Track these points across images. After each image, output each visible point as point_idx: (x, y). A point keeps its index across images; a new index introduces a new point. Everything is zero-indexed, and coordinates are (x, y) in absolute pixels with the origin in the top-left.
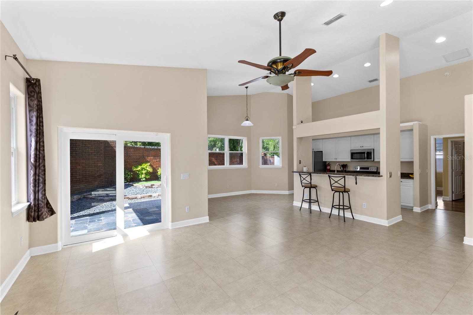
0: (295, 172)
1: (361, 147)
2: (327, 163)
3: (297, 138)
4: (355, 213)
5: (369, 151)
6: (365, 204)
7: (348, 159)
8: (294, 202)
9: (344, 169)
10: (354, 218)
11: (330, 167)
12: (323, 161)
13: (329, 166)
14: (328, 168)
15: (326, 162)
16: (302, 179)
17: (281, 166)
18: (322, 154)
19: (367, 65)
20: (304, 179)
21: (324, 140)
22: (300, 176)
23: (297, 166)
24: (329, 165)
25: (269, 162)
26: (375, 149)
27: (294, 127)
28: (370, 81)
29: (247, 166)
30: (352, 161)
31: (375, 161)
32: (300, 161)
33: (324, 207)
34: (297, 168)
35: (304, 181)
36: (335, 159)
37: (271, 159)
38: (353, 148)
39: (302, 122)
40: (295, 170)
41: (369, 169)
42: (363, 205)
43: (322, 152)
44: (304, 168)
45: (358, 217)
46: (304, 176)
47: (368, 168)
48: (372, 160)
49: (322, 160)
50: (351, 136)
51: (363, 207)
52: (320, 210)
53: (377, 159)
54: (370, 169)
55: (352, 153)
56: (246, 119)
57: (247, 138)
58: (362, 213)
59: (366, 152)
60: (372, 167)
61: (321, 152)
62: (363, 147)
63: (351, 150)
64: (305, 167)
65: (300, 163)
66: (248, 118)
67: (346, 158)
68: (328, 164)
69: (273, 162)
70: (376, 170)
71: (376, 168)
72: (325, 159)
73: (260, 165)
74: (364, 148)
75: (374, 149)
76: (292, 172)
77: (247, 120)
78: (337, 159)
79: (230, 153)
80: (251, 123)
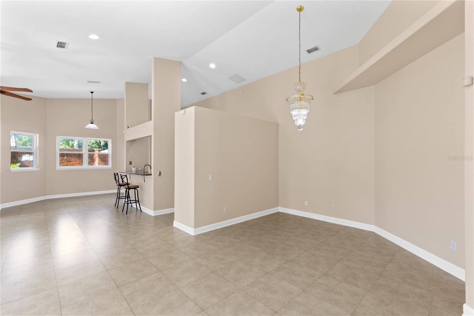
3: (127, 141)
6: (147, 198)
10: (142, 210)
27: (124, 132)
28: (202, 94)
29: (111, 167)
34: (126, 168)
39: (128, 127)
44: (133, 168)
51: (146, 201)
56: (91, 122)
57: (111, 140)
65: (131, 164)
77: (92, 123)
79: (89, 154)
80: (96, 126)
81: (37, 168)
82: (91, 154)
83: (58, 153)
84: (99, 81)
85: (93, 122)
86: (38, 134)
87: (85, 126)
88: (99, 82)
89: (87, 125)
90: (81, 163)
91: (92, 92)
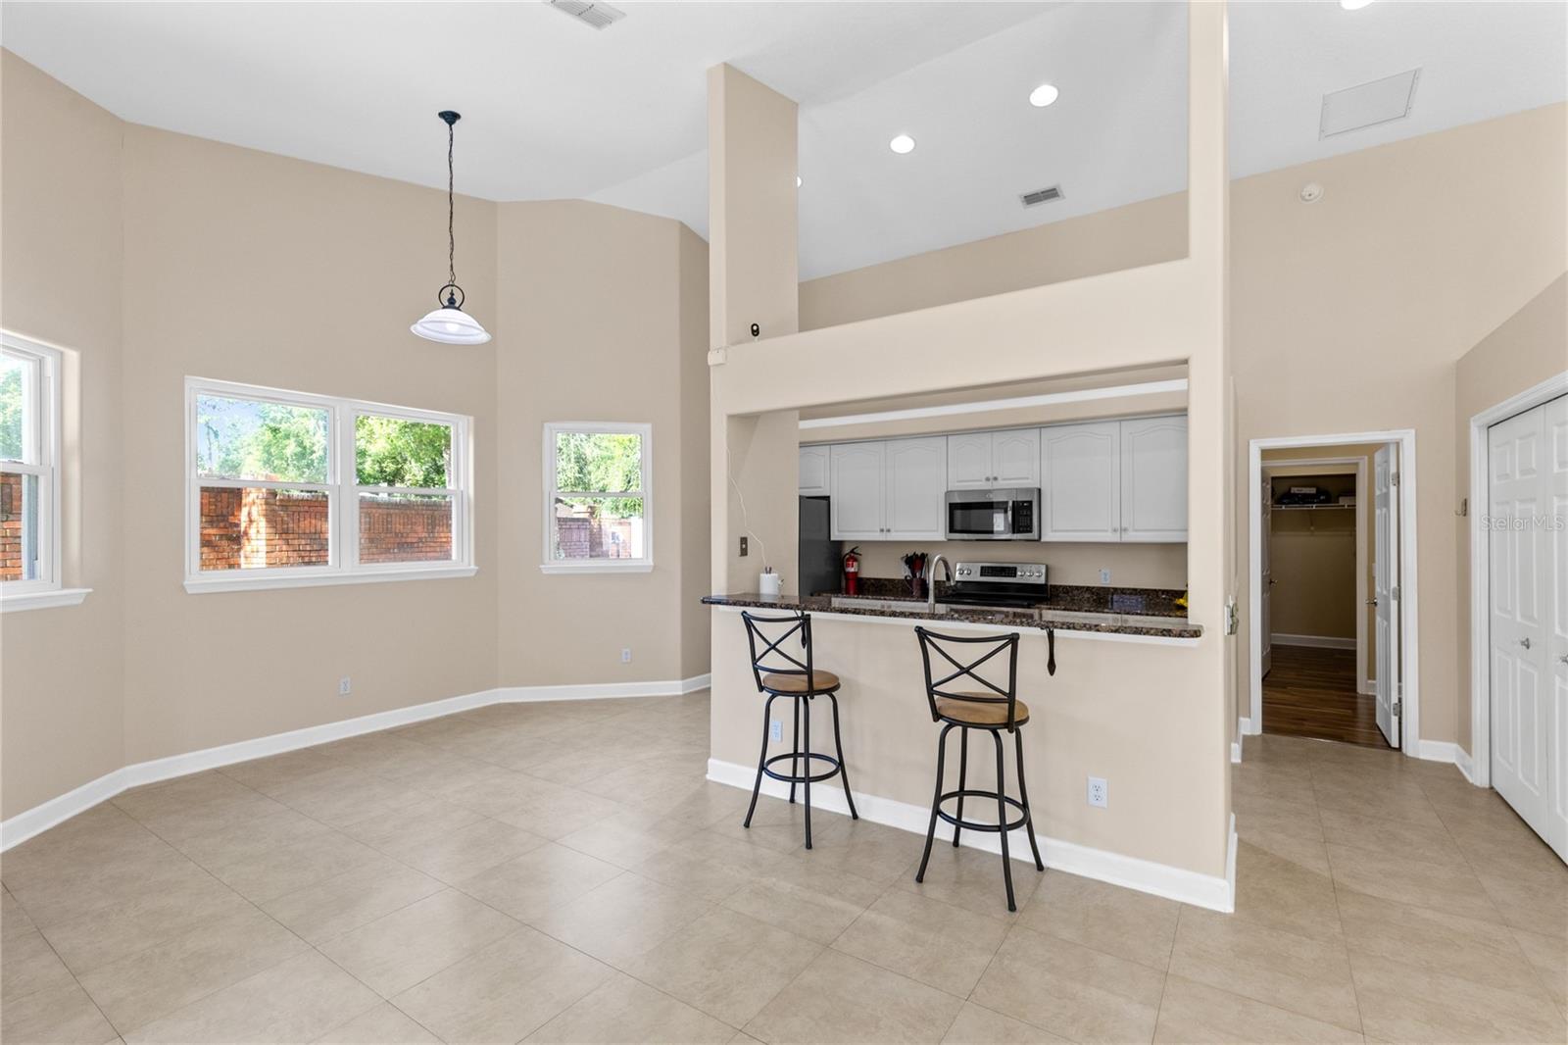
0: (719, 603)
1: (988, 479)
2: (847, 550)
3: (731, 417)
4: (1047, 834)
5: (1020, 498)
6: (1102, 782)
7: (937, 531)
8: (710, 761)
9: (914, 575)
10: (1044, 862)
11: (859, 566)
12: (832, 539)
13: (855, 560)
14: (852, 570)
15: (840, 544)
16: (761, 647)
17: (650, 562)
18: (826, 508)
19: (1044, 95)
20: (773, 647)
21: (836, 449)
22: (749, 625)
23: (730, 565)
24: (854, 556)
25: (611, 541)
26: (1042, 489)
27: (713, 358)
28: (1031, 199)
29: (473, 567)
30: (949, 540)
31: (1042, 540)
32: (744, 540)
33: (874, 793)
34: (730, 577)
35: (773, 661)
36: (882, 531)
37: (617, 529)
38: (955, 486)
39: (756, 333)
40: (718, 589)
41: (1015, 576)
42: (1092, 792)
43: (827, 498)
44: (764, 577)
45: (1060, 855)
46: (773, 632)
47: (1012, 572)
48: (1034, 535)
49: (826, 538)
50: (946, 434)
51: (1092, 801)
52: (849, 813)
53: (1052, 531)
54: (1019, 573)
55: (950, 504)
56: (446, 296)
57: (471, 418)
58: (1083, 835)
59: (1010, 504)
60: (1028, 567)
61: (825, 502)
62: (995, 479)
63: (948, 493)
64: (769, 571)
65: (744, 552)
66: (456, 291)
67: (929, 527)
68: (852, 551)
69: (624, 542)
70: (1043, 577)
71: (1044, 571)
72: (839, 531)
73: (546, 561)
74: (1001, 484)
75: (1040, 490)
76: (703, 602)
77: (452, 303)
78: (889, 531)
81: (65, 585)
85: (458, 298)
86: (74, 348)
87: (408, 325)
89: (425, 315)
91: (451, 117)
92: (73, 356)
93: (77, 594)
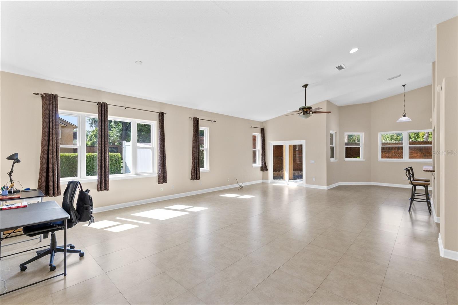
56: (403, 115)
79: (409, 147)
80: (408, 118)
82: (411, 147)
83: (380, 146)
84: (399, 74)
85: (405, 115)
86: (364, 132)
87: (397, 120)
88: (400, 76)
89: (399, 118)
90: (400, 156)
91: (404, 86)
92: (364, 133)
93: (364, 160)
